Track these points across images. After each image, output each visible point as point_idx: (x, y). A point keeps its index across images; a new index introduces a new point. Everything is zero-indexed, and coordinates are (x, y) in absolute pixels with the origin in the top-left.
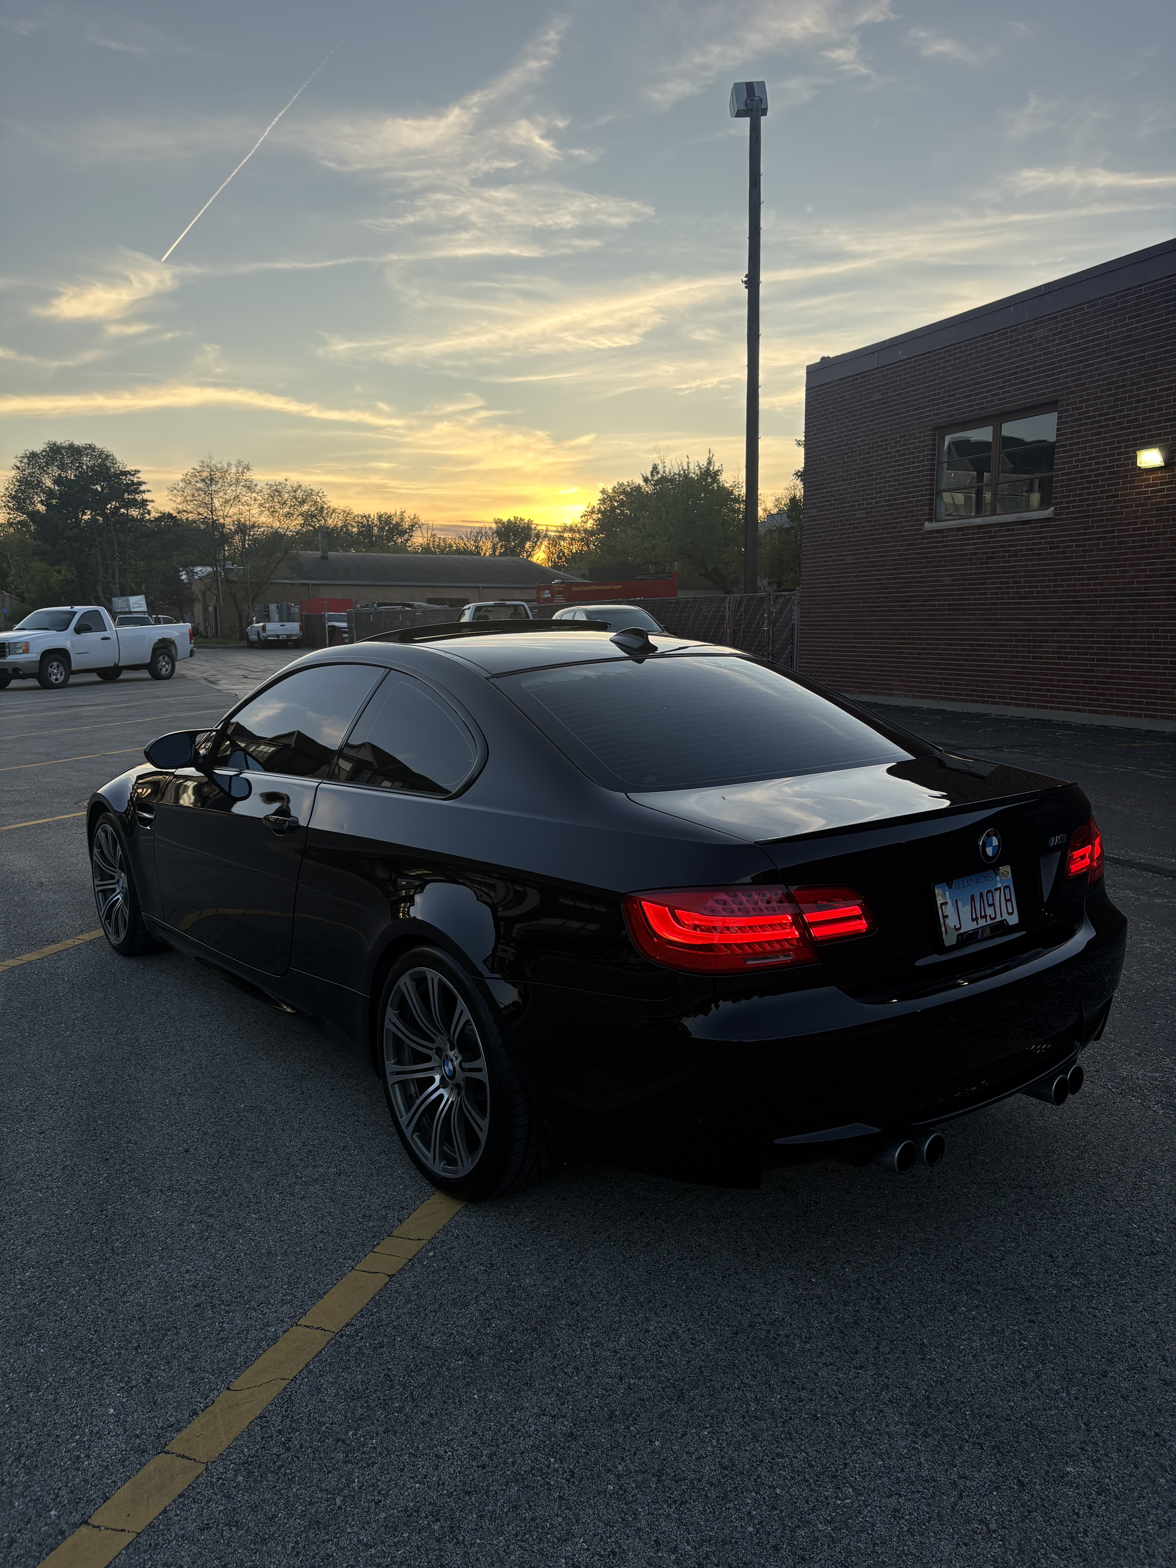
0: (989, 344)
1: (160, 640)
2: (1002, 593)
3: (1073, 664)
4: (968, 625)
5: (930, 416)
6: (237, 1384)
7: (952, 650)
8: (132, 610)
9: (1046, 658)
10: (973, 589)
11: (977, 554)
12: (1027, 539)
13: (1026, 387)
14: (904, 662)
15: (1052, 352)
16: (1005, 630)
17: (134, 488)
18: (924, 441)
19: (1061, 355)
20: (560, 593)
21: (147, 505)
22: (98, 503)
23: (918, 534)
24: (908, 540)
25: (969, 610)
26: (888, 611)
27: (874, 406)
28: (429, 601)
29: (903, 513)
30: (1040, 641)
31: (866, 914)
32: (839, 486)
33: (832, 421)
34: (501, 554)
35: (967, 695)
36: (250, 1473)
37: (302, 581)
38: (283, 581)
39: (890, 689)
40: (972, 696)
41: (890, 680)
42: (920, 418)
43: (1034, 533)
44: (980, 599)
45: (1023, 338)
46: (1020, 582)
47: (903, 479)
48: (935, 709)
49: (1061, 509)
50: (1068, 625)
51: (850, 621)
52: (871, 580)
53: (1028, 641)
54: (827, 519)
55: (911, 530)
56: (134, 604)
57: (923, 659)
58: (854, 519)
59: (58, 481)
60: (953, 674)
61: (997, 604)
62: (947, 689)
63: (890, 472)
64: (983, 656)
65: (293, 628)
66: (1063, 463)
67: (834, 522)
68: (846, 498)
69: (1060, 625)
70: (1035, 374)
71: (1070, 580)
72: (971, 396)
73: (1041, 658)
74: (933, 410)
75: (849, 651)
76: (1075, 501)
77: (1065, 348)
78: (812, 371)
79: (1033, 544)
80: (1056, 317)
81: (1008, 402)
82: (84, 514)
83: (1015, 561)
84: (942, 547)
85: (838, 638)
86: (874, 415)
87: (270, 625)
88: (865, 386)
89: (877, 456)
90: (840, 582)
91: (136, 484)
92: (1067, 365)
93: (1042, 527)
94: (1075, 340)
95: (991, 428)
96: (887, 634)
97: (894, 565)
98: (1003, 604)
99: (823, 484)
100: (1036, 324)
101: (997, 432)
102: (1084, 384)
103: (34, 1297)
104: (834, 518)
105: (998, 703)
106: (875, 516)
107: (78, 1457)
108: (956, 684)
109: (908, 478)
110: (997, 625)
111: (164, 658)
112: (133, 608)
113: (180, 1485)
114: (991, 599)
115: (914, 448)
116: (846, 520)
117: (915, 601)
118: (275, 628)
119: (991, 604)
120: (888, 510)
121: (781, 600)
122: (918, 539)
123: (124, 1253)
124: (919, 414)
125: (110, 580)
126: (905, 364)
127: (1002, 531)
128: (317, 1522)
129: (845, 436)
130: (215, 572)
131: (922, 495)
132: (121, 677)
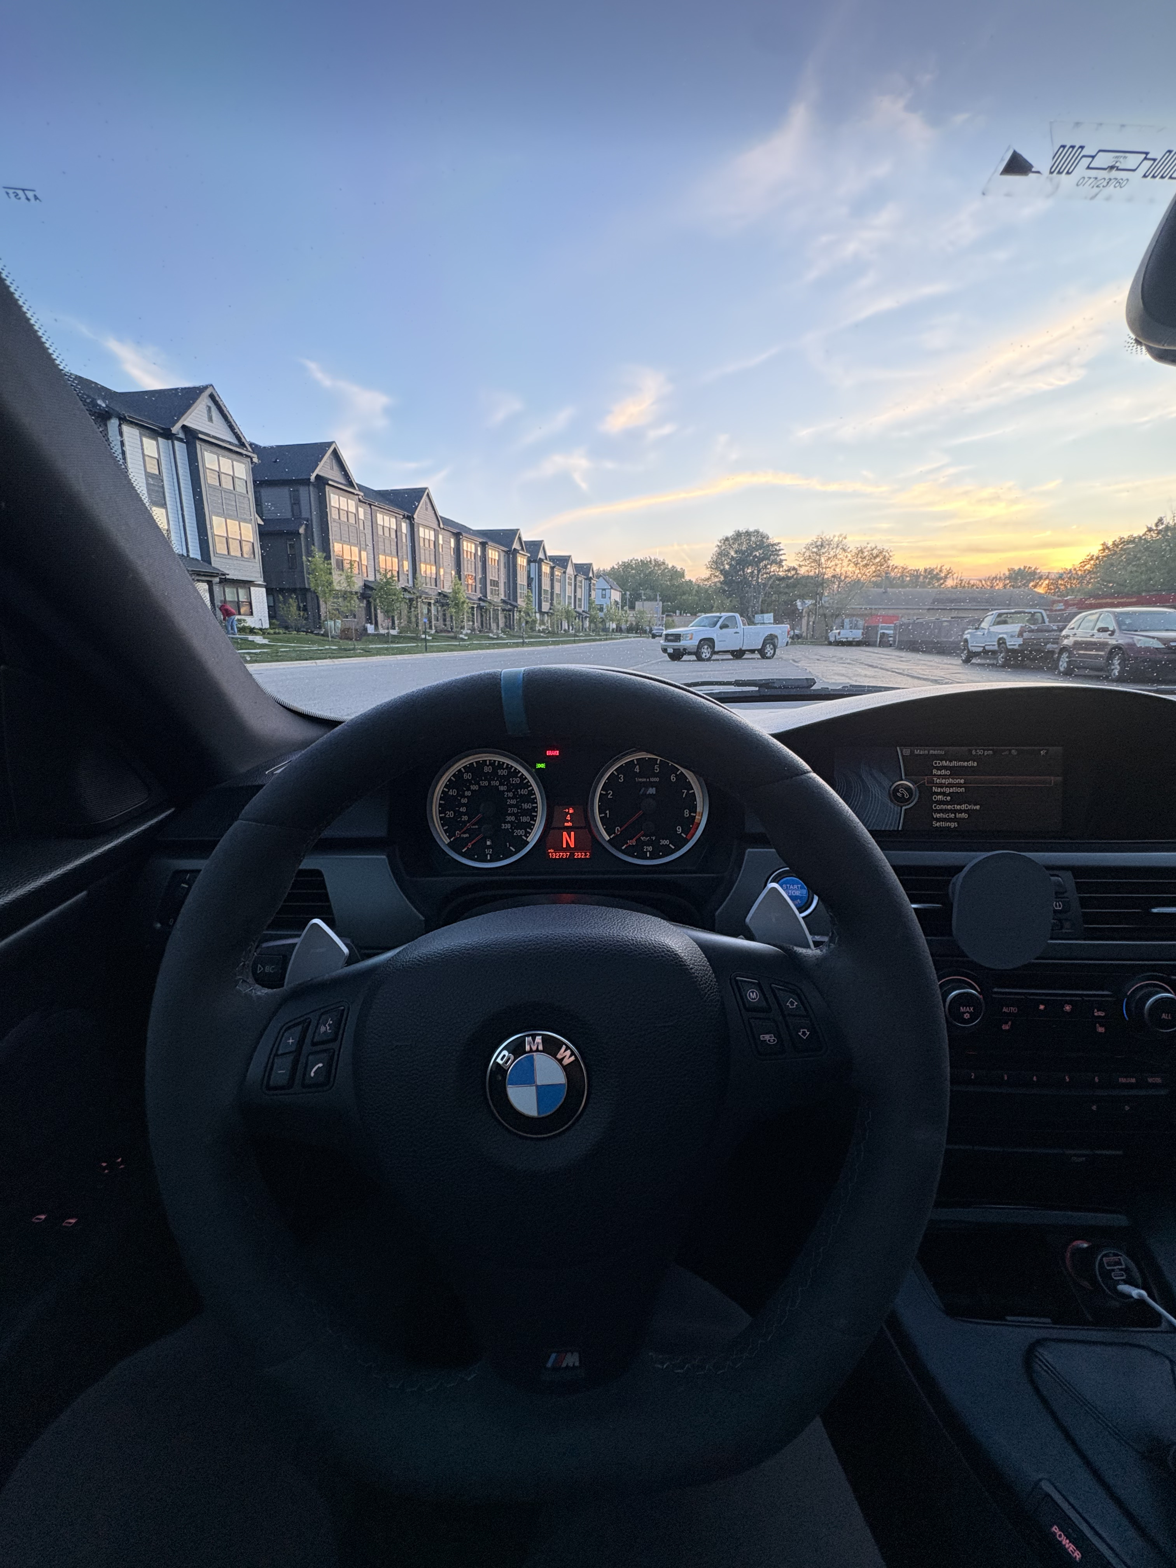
1: (769, 635)
17: (776, 553)
21: (782, 563)
22: (756, 562)
34: (1011, 589)
56: (766, 616)
59: (737, 552)
65: (858, 633)
82: (748, 569)
87: (842, 632)
91: (778, 551)
111: (770, 646)
112: (766, 620)
118: (846, 633)
130: (816, 603)
132: (744, 657)
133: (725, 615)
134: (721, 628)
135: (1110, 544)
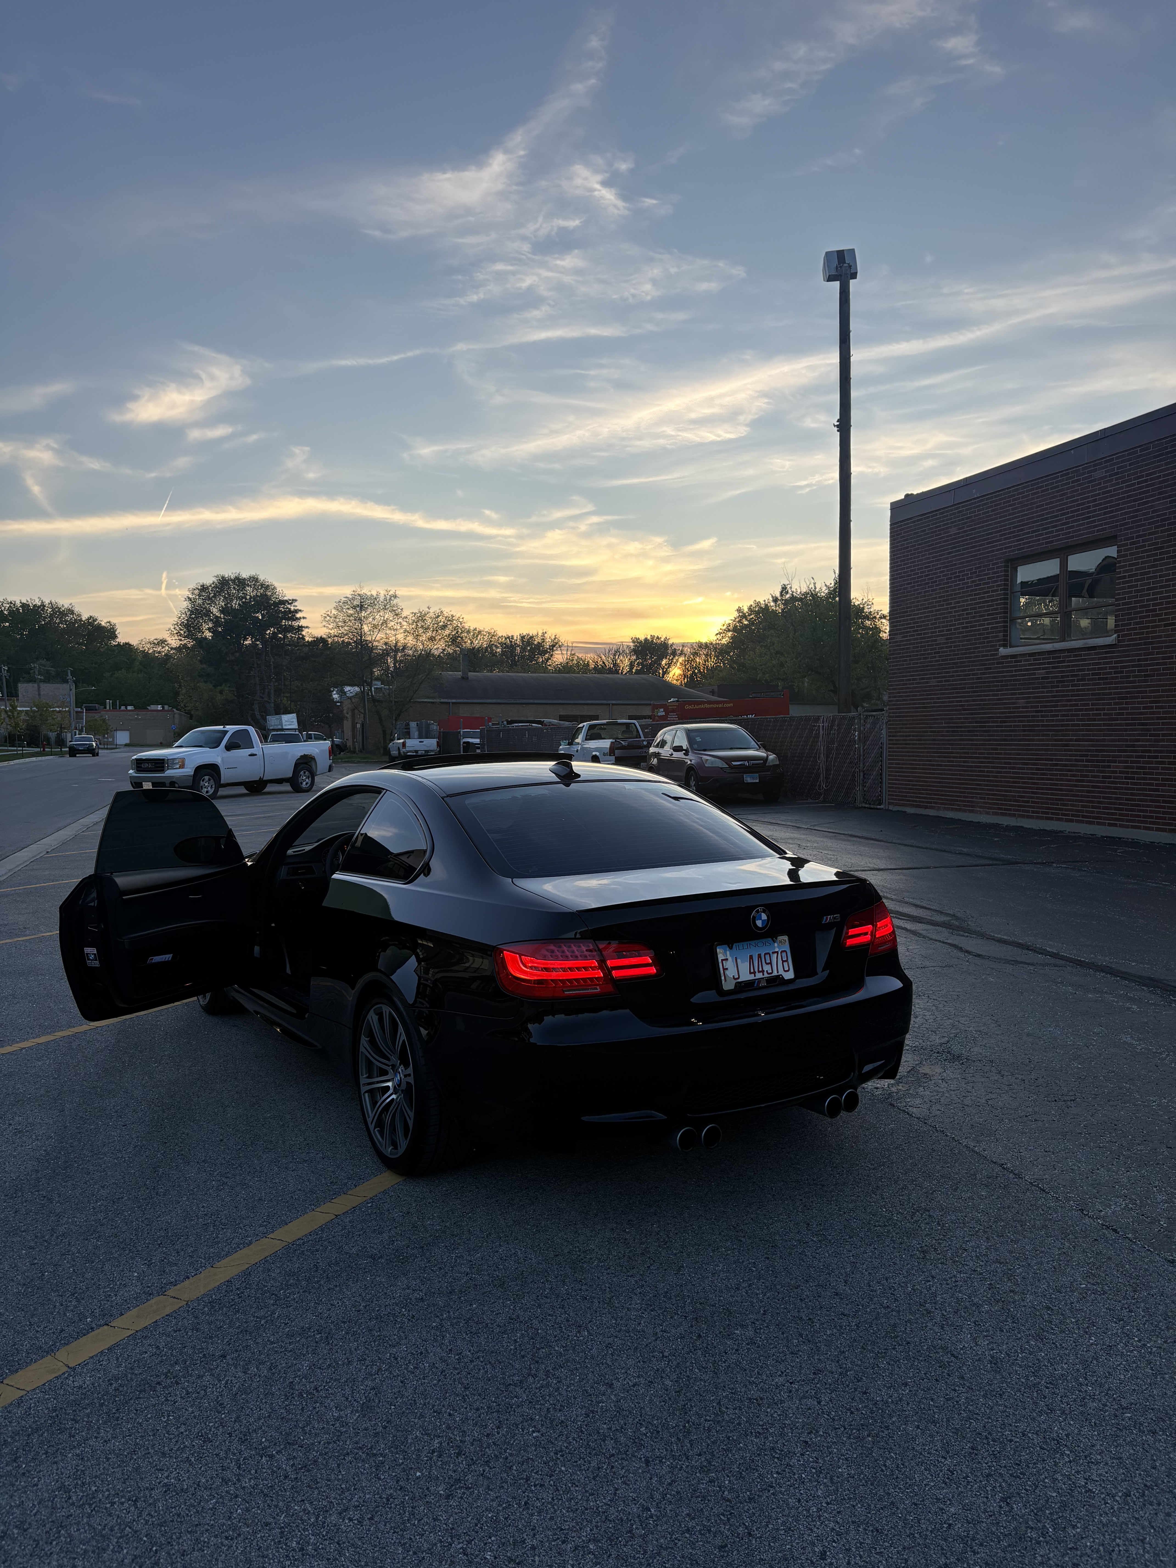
0: (1053, 483)
1: (301, 756)
2: (1072, 715)
3: (1140, 784)
4: (1042, 745)
5: (1002, 549)
6: (218, 1265)
7: (1028, 769)
8: (284, 727)
9: (1115, 778)
10: (1046, 711)
11: (1047, 678)
12: (1093, 664)
13: (1088, 523)
14: (984, 781)
15: (1110, 491)
16: (1076, 750)
17: (292, 615)
18: (998, 572)
19: (1118, 494)
20: (673, 711)
21: (302, 631)
22: (259, 628)
23: (994, 659)
24: (985, 665)
25: (1043, 731)
26: (969, 731)
27: (952, 539)
28: (562, 718)
29: (980, 639)
30: (1109, 761)
31: (654, 964)
32: (921, 613)
33: (914, 554)
34: (637, 672)
35: (1043, 813)
36: (213, 1307)
37: (442, 700)
38: (426, 700)
39: (972, 807)
40: (1048, 813)
41: (972, 797)
42: (993, 551)
43: (1099, 659)
44: (1053, 721)
45: (1083, 479)
46: (1087, 705)
47: (980, 607)
48: (1014, 826)
49: (1123, 636)
50: (1133, 746)
51: (934, 740)
52: (953, 702)
53: (1097, 761)
54: (911, 644)
55: (987, 656)
56: (286, 721)
57: (1002, 777)
58: (936, 645)
59: (223, 611)
60: (1028, 793)
61: (1068, 725)
62: (1024, 806)
63: (967, 601)
64: (1056, 775)
65: (431, 744)
66: (1124, 593)
67: (917, 647)
68: (928, 625)
69: (1127, 746)
70: (1095, 511)
71: (1134, 703)
72: (1038, 531)
73: (1110, 777)
74: (1005, 544)
75: (933, 769)
76: (1135, 629)
77: (1122, 488)
78: (896, 507)
79: (1099, 669)
80: (1112, 459)
81: (1072, 537)
82: (246, 639)
83: (1083, 685)
84: (1016, 671)
85: (923, 756)
86: (952, 548)
87: (409, 742)
88: (944, 521)
89: (955, 586)
90: (924, 703)
91: (293, 612)
92: (1123, 503)
93: (1106, 653)
94: (1130, 480)
95: (1058, 560)
96: (968, 753)
97: (973, 688)
98: (1073, 725)
99: (907, 612)
100: (1094, 466)
101: (1064, 565)
102: (1140, 520)
103: (100, 1216)
104: (917, 643)
105: (1071, 821)
106: (955, 642)
107: (110, 1295)
108: (1032, 802)
109: (984, 607)
110: (1067, 745)
111: (305, 773)
112: (285, 725)
113: (168, 1311)
114: (1063, 720)
115: (989, 578)
116: (929, 646)
117: (993, 722)
118: (414, 744)
119: (1062, 725)
120: (967, 636)
121: (870, 720)
122: (994, 664)
123: (164, 1195)
124: (992, 547)
125: (266, 699)
126: (978, 502)
127: (1070, 656)
128: (246, 1331)
129: (926, 567)
130: (363, 692)
131: (997, 623)
132: (266, 790)
133: (231, 728)
134: (228, 748)
135: (746, 610)
